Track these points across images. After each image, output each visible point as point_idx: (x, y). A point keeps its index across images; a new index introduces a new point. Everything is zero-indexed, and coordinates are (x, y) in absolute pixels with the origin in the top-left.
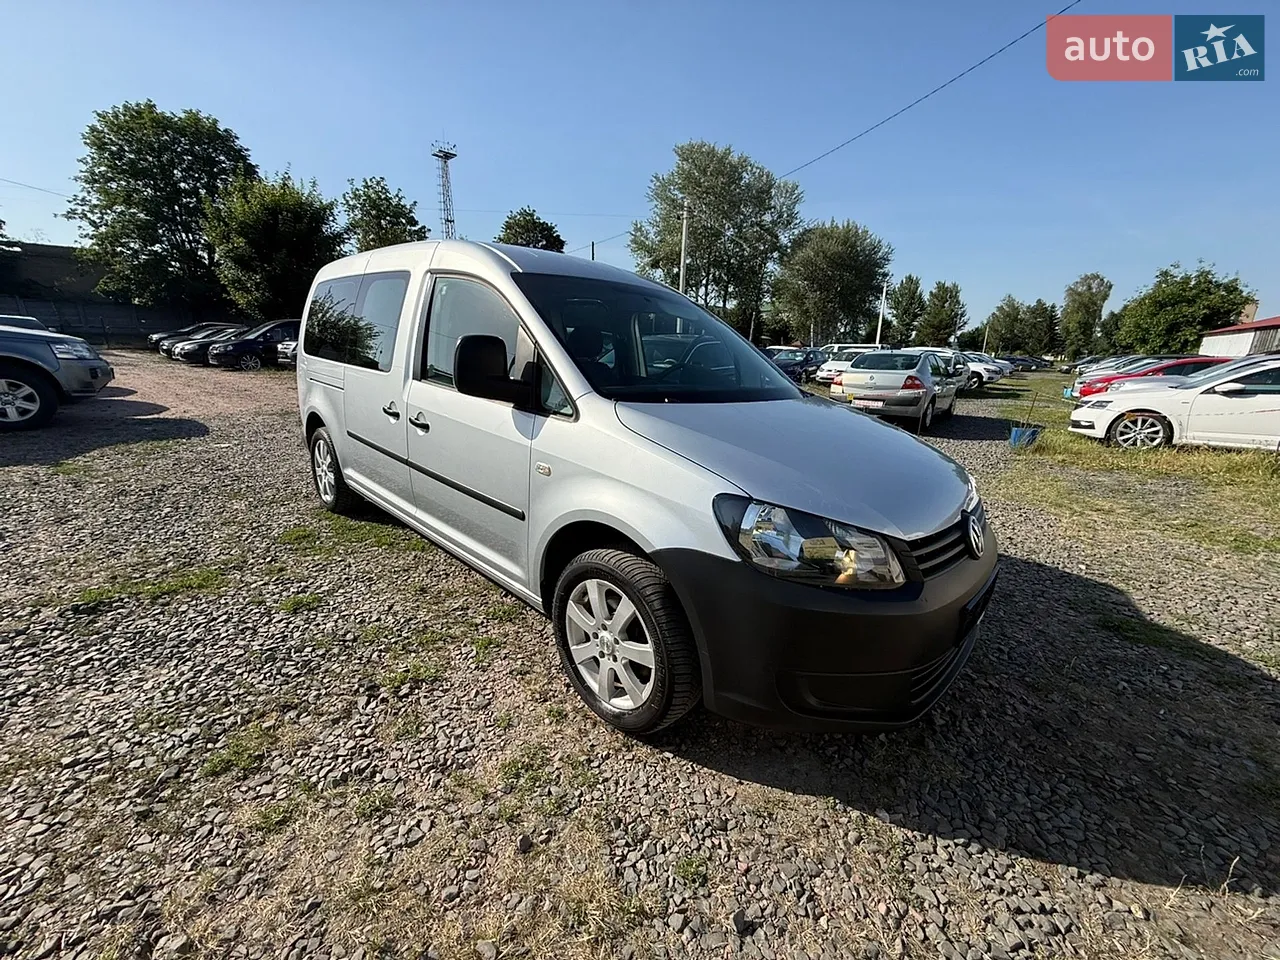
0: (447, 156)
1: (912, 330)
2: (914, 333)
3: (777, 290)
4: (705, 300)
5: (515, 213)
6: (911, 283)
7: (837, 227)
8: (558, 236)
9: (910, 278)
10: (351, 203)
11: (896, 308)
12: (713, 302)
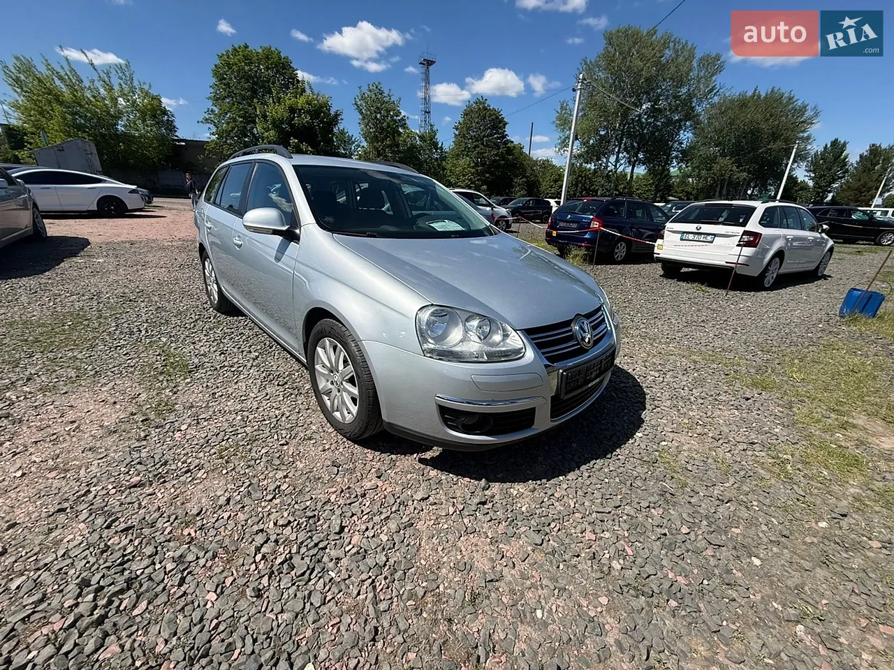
0: (429, 63)
1: (830, 192)
2: (831, 195)
3: (686, 155)
4: (615, 166)
5: (472, 102)
6: (837, 148)
7: (759, 96)
8: (503, 118)
9: (835, 143)
10: (359, 103)
11: (814, 172)
12: (622, 167)
